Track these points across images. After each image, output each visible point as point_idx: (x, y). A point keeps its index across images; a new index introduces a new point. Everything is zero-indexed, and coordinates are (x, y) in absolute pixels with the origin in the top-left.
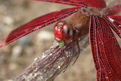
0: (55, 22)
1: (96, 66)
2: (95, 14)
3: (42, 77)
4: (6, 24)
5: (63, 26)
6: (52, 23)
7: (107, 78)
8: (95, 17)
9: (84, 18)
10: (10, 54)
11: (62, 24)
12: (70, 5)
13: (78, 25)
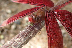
0: (29, 14)
1: (48, 34)
2: (48, 10)
3: (23, 40)
5: (33, 16)
6: (28, 14)
7: (53, 40)
8: (48, 11)
9: (43, 12)
11: (32, 15)
12: (37, 5)
13: (40, 15)
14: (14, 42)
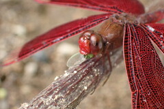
2: (130, 22)
4: (16, 35)
5: (90, 37)
8: (130, 25)
9: (117, 27)
10: (21, 73)
11: (89, 34)
13: (110, 35)
14: (39, 106)
